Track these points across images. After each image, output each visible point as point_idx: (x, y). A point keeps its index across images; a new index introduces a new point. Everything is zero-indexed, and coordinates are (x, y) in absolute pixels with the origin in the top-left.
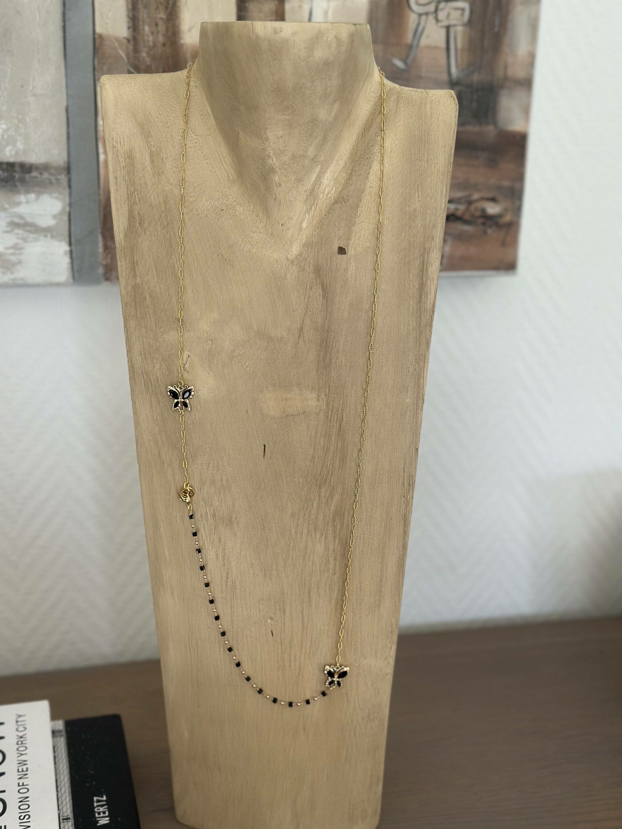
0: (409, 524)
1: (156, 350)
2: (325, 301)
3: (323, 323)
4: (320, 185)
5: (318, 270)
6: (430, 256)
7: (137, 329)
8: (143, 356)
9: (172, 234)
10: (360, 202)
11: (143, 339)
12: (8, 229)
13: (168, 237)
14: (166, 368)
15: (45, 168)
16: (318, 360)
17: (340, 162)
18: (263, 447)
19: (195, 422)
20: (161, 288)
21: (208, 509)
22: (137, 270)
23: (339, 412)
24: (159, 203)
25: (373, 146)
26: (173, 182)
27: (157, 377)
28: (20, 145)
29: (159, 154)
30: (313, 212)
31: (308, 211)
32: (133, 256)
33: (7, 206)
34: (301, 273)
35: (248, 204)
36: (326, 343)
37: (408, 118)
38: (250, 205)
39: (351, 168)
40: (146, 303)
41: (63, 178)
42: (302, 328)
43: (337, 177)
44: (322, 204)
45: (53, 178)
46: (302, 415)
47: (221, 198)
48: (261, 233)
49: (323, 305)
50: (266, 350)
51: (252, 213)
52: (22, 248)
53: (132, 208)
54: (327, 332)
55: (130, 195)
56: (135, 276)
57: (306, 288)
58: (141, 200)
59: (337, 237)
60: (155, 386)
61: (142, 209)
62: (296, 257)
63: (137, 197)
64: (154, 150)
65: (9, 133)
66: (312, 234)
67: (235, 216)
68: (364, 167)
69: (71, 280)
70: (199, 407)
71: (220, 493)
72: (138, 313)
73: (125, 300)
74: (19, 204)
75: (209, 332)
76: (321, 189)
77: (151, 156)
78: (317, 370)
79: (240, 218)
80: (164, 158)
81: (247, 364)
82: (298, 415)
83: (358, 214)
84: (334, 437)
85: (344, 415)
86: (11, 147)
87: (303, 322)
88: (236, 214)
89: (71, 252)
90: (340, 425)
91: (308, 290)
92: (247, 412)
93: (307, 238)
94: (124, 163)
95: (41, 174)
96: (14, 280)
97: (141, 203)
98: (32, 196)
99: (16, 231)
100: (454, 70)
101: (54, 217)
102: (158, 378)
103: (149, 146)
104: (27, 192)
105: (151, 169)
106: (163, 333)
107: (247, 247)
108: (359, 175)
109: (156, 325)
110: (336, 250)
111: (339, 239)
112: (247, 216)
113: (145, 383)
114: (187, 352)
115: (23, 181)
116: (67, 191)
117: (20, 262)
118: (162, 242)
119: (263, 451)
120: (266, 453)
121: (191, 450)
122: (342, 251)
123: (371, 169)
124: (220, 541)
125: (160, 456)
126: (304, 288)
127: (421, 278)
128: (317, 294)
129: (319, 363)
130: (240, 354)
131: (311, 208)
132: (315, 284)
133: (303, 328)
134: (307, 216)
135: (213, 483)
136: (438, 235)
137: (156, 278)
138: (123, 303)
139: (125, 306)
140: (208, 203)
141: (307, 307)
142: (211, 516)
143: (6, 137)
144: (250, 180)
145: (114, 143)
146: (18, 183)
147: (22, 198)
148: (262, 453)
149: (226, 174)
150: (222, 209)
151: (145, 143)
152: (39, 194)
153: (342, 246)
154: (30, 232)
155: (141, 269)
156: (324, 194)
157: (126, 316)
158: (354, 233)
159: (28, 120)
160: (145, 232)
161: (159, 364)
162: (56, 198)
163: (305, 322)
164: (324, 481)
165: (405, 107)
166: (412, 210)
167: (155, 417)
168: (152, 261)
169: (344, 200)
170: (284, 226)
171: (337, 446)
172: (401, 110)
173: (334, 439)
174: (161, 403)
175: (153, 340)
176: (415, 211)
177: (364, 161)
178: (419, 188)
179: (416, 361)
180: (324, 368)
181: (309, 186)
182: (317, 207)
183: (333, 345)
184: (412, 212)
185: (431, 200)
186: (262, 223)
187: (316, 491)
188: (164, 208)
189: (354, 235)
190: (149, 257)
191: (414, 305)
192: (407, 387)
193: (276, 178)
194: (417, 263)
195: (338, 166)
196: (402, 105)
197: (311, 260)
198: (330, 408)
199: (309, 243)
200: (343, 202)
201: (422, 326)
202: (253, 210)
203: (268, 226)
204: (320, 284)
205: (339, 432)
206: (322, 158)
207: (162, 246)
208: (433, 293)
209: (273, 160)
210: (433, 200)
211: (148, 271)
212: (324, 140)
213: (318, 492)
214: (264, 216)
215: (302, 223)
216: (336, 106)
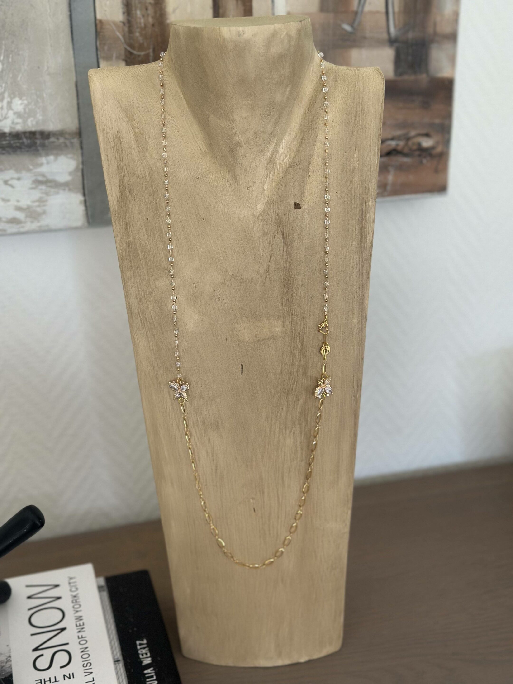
1: (149, 293)
2: (286, 247)
3: (284, 265)
4: (277, 153)
5: (279, 223)
6: (368, 204)
7: (132, 278)
8: (139, 299)
10: (310, 165)
11: (137, 285)
12: (34, 186)
13: (154, 202)
14: (159, 308)
15: (61, 134)
16: (282, 295)
17: (292, 133)
18: (241, 366)
19: (185, 350)
20: (150, 244)
21: (199, 418)
22: (130, 230)
23: (301, 335)
24: (145, 175)
25: (318, 118)
26: (155, 158)
27: (151, 315)
28: (39, 117)
29: (142, 135)
30: (272, 175)
31: (268, 175)
32: (126, 219)
33: (31, 167)
34: (265, 226)
36: (288, 280)
37: (345, 94)
38: (220, 173)
39: (301, 137)
40: (139, 257)
41: (76, 141)
42: (268, 270)
43: (290, 146)
44: (279, 168)
45: (68, 142)
46: (271, 339)
47: (196, 169)
48: (230, 195)
49: (284, 251)
50: (240, 289)
51: (222, 179)
52: (46, 201)
53: (122, 179)
54: (289, 272)
55: (120, 169)
56: (128, 235)
57: (270, 238)
58: (130, 173)
59: (292, 195)
60: (149, 322)
61: (131, 181)
62: (261, 214)
63: (126, 170)
64: (138, 131)
65: (30, 107)
66: (273, 194)
67: (209, 183)
68: (312, 136)
69: (86, 224)
70: (187, 338)
71: (207, 404)
72: (133, 264)
73: (121, 255)
74: (41, 165)
75: (192, 278)
76: (278, 156)
77: (136, 136)
78: (281, 303)
79: (213, 185)
80: (147, 138)
81: (225, 301)
82: (268, 339)
83: (309, 175)
84: (297, 354)
85: (305, 337)
86: (32, 119)
87: (269, 265)
88: (209, 181)
89: (85, 201)
90: (302, 346)
91: (272, 239)
92: (226, 339)
93: (268, 197)
94: (113, 143)
95: (58, 139)
96: (40, 227)
97: (130, 176)
98: (52, 158)
99: (40, 187)
100: (392, 30)
101: (70, 173)
103: (133, 128)
104: (47, 155)
105: (136, 147)
106: (154, 281)
107: (220, 207)
108: (308, 143)
109: (148, 274)
110: (293, 205)
111: (294, 196)
112: (218, 182)
113: (141, 321)
115: (43, 146)
116: (79, 151)
117: (44, 212)
118: (150, 207)
119: (241, 369)
120: (243, 370)
121: (182, 372)
122: (297, 206)
123: (317, 138)
124: (209, 442)
125: (157, 378)
126: (268, 238)
127: (361, 222)
128: (279, 242)
129: (283, 297)
130: (219, 294)
131: (270, 173)
132: (277, 234)
133: (269, 270)
134: (268, 179)
135: (202, 397)
136: (373, 187)
137: (146, 236)
138: (119, 257)
140: (186, 173)
141: (272, 253)
142: (202, 423)
143: (27, 110)
144: (219, 153)
145: (104, 126)
146: (39, 148)
147: (43, 160)
148: (240, 372)
149: (198, 148)
150: (197, 177)
151: (130, 125)
152: (57, 155)
153: (297, 202)
154: (51, 187)
155: (132, 230)
156: (280, 160)
158: (306, 191)
159: (45, 95)
160: (134, 199)
161: (152, 305)
162: (71, 158)
163: (270, 265)
164: (291, 389)
165: (342, 84)
166: (352, 169)
167: (151, 348)
168: (142, 222)
169: (297, 164)
170: (250, 189)
171: (300, 362)
172: (338, 87)
173: (297, 356)
174: (155, 336)
175: (146, 286)
176: (354, 168)
177: (311, 131)
178: (356, 150)
179: (360, 290)
180: (287, 300)
181: (268, 155)
182: (275, 172)
183: (293, 282)
184: (352, 170)
185: (367, 159)
186: (231, 187)
187: (284, 398)
188: (149, 178)
189: (306, 193)
190: (139, 219)
191: (357, 245)
192: (353, 310)
193: (242, 151)
194: (358, 211)
195: (291, 136)
196: (339, 82)
197: (273, 215)
198: (293, 332)
199: (270, 202)
200: (296, 166)
201: (364, 261)
202: (223, 177)
203: (236, 189)
204: (281, 234)
205: (301, 350)
206: (278, 132)
207: (149, 210)
208: (371, 234)
209: (239, 137)
210: (368, 159)
211: (139, 231)
212: (280, 117)
213: (286, 398)
214: (233, 181)
215: (264, 186)
216: (289, 89)
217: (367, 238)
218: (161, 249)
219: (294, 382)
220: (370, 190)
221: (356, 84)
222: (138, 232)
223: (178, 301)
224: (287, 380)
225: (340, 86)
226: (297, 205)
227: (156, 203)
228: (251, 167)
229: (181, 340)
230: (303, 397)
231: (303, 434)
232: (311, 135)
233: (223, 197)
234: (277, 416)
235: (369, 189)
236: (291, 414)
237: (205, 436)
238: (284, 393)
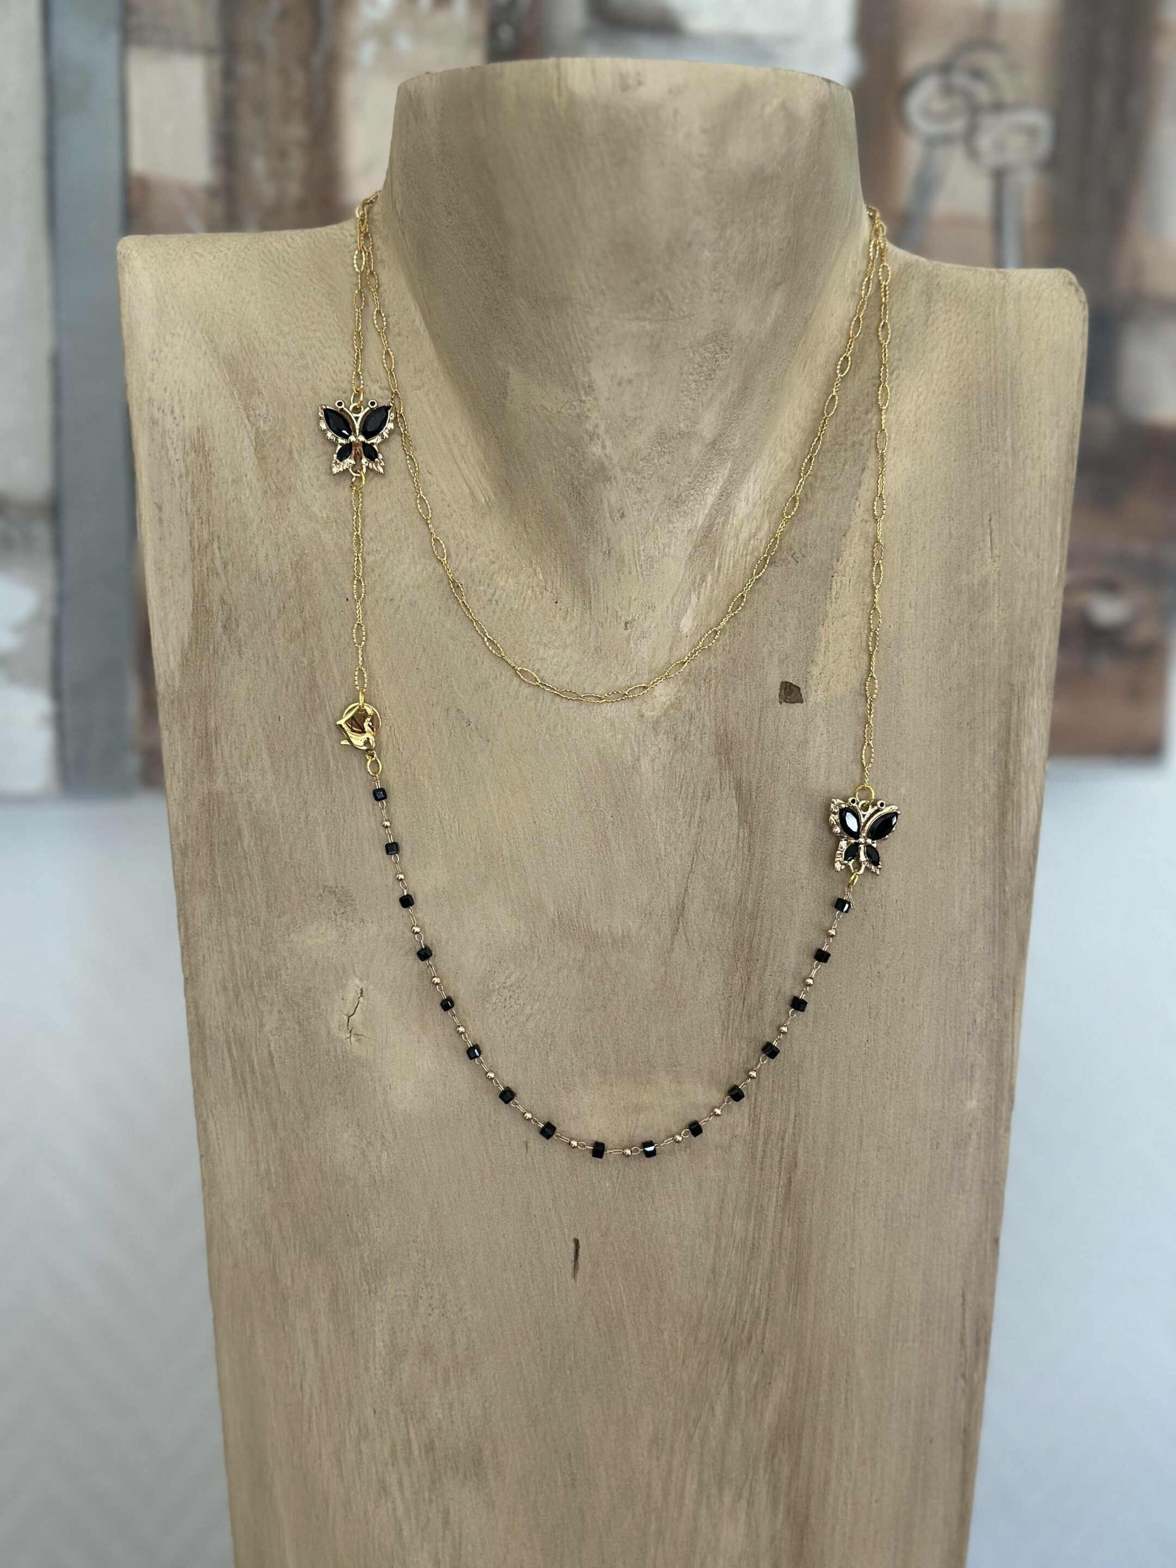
0: (975, 1453)
1: (270, 974)
2: (747, 831)
3: (740, 892)
4: (727, 516)
5: (725, 747)
6: (1026, 705)
7: (214, 920)
8: (231, 994)
9: (316, 654)
10: (838, 561)
11: (230, 946)
13: (306, 662)
14: (297, 1027)
16: (727, 996)
17: (780, 455)
18: (572, 1245)
19: (378, 1179)
20: (284, 803)
21: (412, 1431)
22: (217, 754)
23: (786, 1140)
24: (280, 571)
25: (867, 412)
26: (319, 515)
27: (270, 1052)
29: (279, 439)
30: (708, 588)
31: (696, 586)
32: (206, 718)
34: (679, 756)
35: (531, 570)
36: (751, 948)
37: (958, 340)
38: (535, 570)
40: (242, 847)
42: (683, 908)
43: (772, 496)
44: (734, 567)
45: (14, 532)
48: (565, 646)
49: (741, 844)
50: (581, 970)
51: (541, 593)
53: (203, 585)
54: (753, 917)
55: (198, 551)
56: (210, 771)
57: (694, 797)
58: (230, 564)
59: (777, 656)
60: (263, 1077)
61: (233, 589)
62: (665, 714)
63: (218, 555)
64: (267, 429)
67: (494, 602)
69: (55, 786)
70: (389, 1136)
71: (446, 1381)
72: (219, 872)
73: (181, 838)
76: (731, 528)
77: (259, 443)
78: (723, 1025)
79: (507, 608)
80: (294, 450)
81: (528, 1010)
83: (834, 593)
84: (771, 1213)
85: (800, 1151)
87: (686, 890)
88: (496, 597)
89: (59, 716)
90: (790, 1181)
91: (699, 801)
92: (527, 1147)
94: (182, 465)
97: (230, 573)
101: (17, 628)
102: (274, 1053)
103: (252, 419)
105: (258, 480)
106: (288, 929)
108: (834, 489)
109: (269, 906)
110: (775, 691)
111: (781, 662)
112: (527, 601)
113: (234, 1071)
114: (357, 982)
116: (49, 561)
118: (289, 678)
119: (573, 1259)
120: (580, 1260)
121: (366, 1260)
122: (790, 693)
123: (865, 474)
124: (446, 1522)
125: (275, 1278)
126: (686, 798)
127: (1004, 764)
128: (722, 814)
129: (729, 1006)
130: (508, 984)
131: (703, 579)
132: (717, 785)
133: (686, 909)
134: (694, 599)
135: (427, 1352)
136: (1044, 648)
137: (270, 777)
138: (175, 847)
139: (181, 853)
141: (697, 850)
142: (419, 1447)
144: (535, 503)
145: (155, 410)
148: (570, 1266)
149: (465, 487)
151: (241, 410)
153: (791, 681)
155: (226, 753)
156: (738, 540)
157: (183, 882)
158: (823, 644)
160: (239, 652)
161: (276, 1016)
162: (24, 582)
163: (690, 891)
164: (745, 1340)
165: (950, 311)
166: (976, 582)
167: (263, 1167)
168: (260, 730)
169: (792, 556)
170: (632, 628)
171: (781, 1239)
172: (938, 318)
173: (771, 1219)
174: (280, 1126)
175: (260, 949)
176: (984, 583)
177: (846, 450)
178: (993, 523)
179: (993, 995)
180: (745, 1018)
181: (701, 518)
182: (721, 577)
183: (767, 954)
184: (976, 588)
185: (1026, 554)
186: (568, 619)
187: (722, 1369)
188: (293, 583)
189: (823, 650)
190: (251, 718)
191: (987, 838)
192: (969, 1066)
193: (612, 496)
194: (993, 725)
195: (776, 464)
196: (941, 304)
197: (707, 718)
198: (762, 1131)
199: (699, 673)
200: (792, 560)
201: (1009, 895)
202: (543, 584)
203: (587, 627)
204: (732, 784)
205: (787, 1198)
206: (737, 442)
207: (287, 687)
208: (1033, 806)
209: (604, 447)
210: (1031, 555)
211: (249, 757)
212: (744, 391)
213: (728, 1372)
214: (576, 600)
215: (678, 618)
216: (778, 298)
217: (1020, 817)
218: (320, 821)
219: (758, 1314)
220: (1034, 657)
221: (994, 312)
222: (245, 759)
223: (365, 1002)
224: (733, 1304)
225: (942, 317)
226: (791, 690)
227: (311, 664)
228: (639, 550)
229: (369, 1143)
230: (786, 1372)
231: (781, 1507)
232: (844, 465)
233: (541, 651)
234: (690, 1437)
235: (1032, 658)
236: (742, 1431)
237: (431, 1501)
238: (722, 1351)
